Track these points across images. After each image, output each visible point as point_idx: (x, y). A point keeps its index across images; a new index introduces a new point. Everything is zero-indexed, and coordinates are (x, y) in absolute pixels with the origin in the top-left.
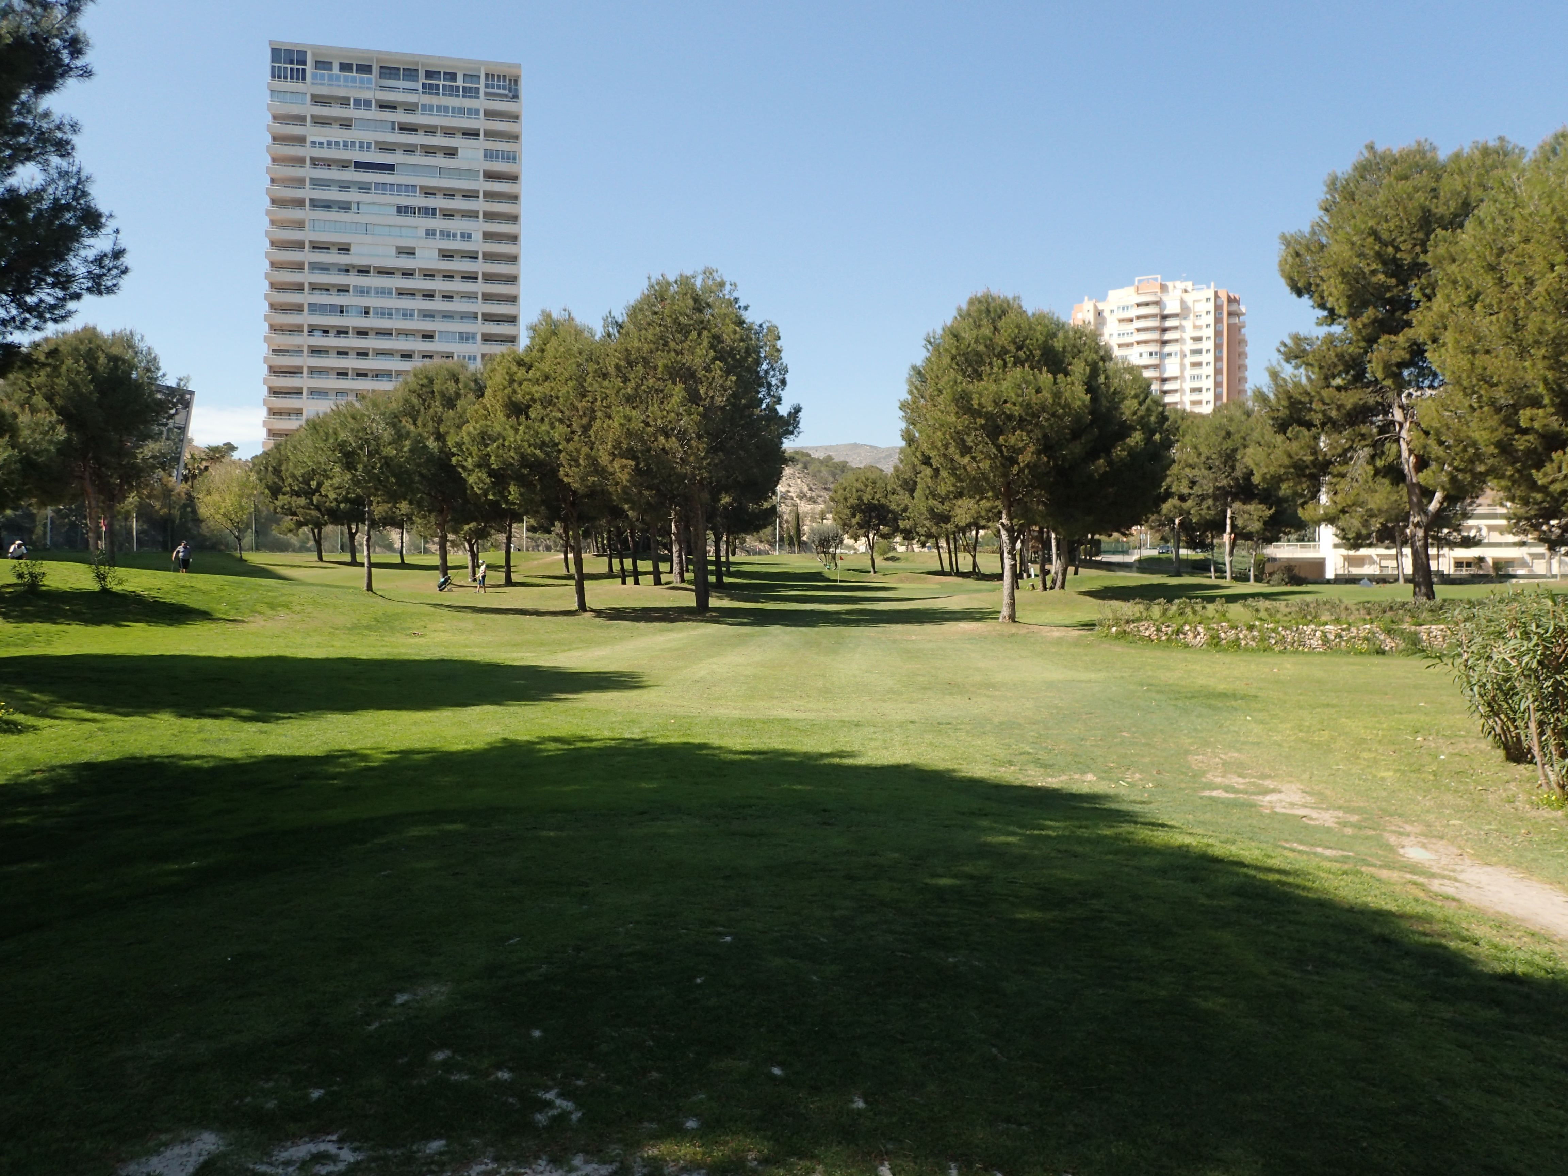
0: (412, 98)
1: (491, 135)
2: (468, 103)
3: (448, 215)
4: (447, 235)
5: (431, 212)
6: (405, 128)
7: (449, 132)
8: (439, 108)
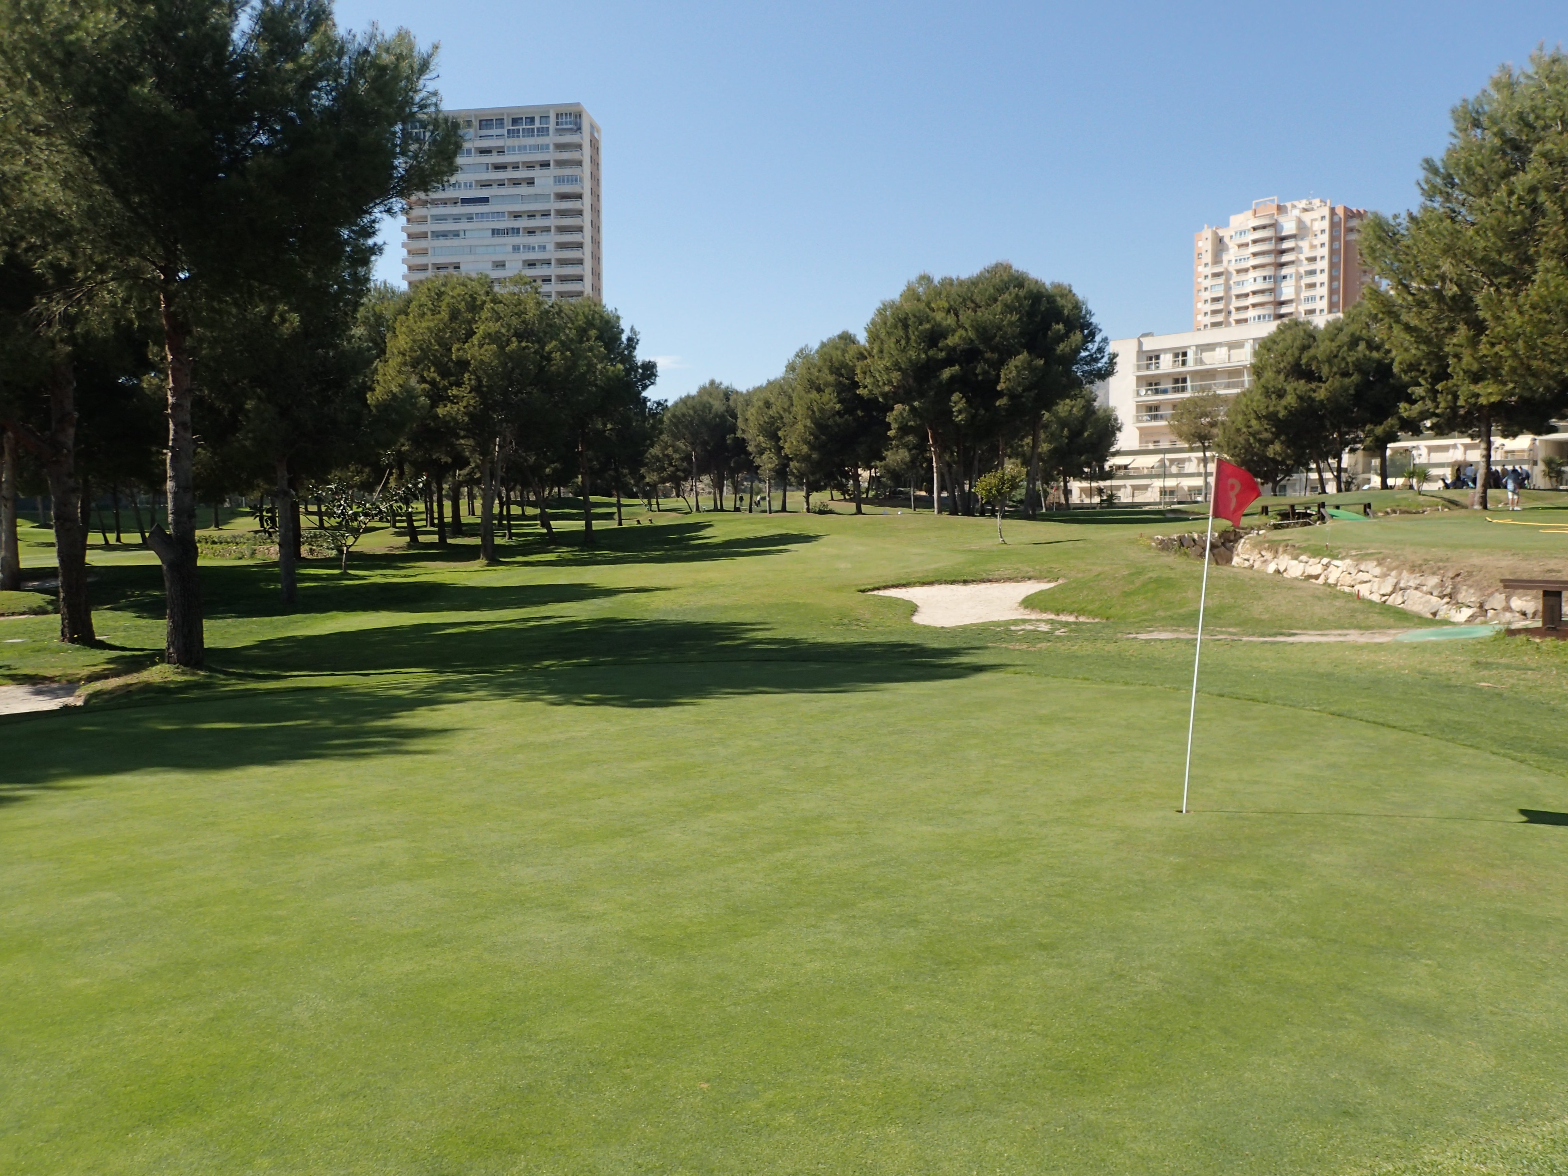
0: (499, 143)
1: (561, 163)
2: (541, 140)
3: (531, 232)
4: (529, 248)
5: (516, 231)
6: (498, 167)
7: (530, 166)
8: (520, 148)
